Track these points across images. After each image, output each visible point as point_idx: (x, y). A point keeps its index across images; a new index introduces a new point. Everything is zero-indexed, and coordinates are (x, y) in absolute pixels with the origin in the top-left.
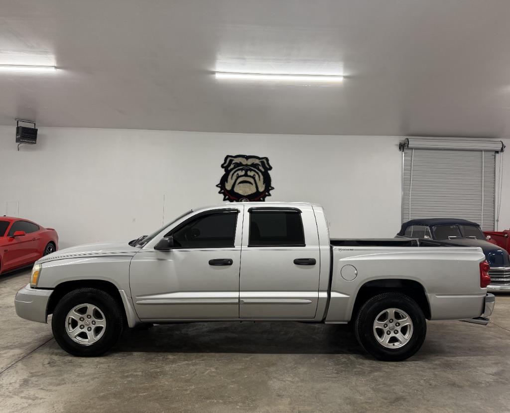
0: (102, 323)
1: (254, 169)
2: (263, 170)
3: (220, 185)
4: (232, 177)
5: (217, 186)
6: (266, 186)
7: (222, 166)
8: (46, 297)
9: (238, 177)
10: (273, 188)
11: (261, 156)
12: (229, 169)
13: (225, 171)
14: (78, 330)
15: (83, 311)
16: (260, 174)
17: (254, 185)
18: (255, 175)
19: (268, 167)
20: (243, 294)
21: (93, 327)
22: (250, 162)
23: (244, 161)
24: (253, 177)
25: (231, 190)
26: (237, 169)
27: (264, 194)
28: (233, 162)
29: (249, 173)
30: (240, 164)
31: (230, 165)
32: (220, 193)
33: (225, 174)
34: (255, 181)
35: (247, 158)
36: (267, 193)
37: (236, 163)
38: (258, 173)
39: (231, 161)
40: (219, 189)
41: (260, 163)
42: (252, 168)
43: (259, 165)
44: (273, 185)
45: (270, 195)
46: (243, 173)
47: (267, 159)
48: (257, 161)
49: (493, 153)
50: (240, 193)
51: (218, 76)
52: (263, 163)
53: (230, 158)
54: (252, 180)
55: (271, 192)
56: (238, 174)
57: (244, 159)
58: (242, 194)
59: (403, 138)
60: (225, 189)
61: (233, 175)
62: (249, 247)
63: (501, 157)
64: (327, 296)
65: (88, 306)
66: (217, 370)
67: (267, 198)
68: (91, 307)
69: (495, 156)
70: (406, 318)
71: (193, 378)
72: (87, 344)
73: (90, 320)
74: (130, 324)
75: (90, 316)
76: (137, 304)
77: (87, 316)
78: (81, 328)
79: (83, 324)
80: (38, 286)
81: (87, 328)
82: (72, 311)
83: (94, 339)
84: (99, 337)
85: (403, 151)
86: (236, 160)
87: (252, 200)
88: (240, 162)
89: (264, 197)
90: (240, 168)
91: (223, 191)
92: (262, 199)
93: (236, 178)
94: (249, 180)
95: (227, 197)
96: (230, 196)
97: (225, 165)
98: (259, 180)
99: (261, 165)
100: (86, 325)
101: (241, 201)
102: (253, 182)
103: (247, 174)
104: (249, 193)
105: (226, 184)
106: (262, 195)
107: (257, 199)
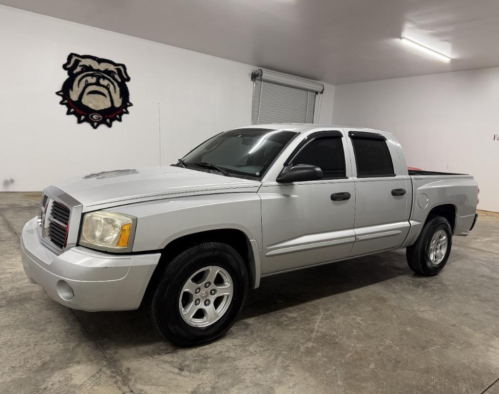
0: (227, 290)
1: (108, 77)
2: (119, 80)
3: (62, 93)
4: (79, 84)
5: (57, 93)
6: (123, 101)
7: (65, 67)
9: (87, 85)
10: (131, 105)
11: (116, 62)
12: (75, 72)
13: (69, 74)
14: (193, 308)
16: (116, 84)
17: (108, 98)
18: (109, 85)
19: (125, 77)
21: (213, 299)
22: (103, 67)
23: (95, 65)
24: (107, 88)
25: (77, 101)
26: (85, 73)
27: (120, 111)
28: (80, 64)
29: (102, 81)
30: (90, 68)
31: (76, 67)
32: (61, 103)
33: (68, 78)
34: (109, 92)
35: (100, 61)
36: (124, 110)
37: (83, 65)
38: (113, 84)
39: (77, 62)
40: (60, 99)
41: (116, 71)
42: (106, 76)
43: (113, 72)
44: (131, 100)
45: (127, 112)
46: (94, 80)
47: (124, 67)
48: (112, 68)
49: (314, 94)
50: (90, 107)
52: (119, 70)
53: (76, 58)
54: (105, 91)
56: (87, 81)
57: (95, 62)
58: (93, 108)
59: (256, 69)
60: (70, 100)
61: (80, 81)
62: (358, 177)
63: (321, 98)
64: (409, 225)
65: (211, 269)
66: (360, 317)
67: (124, 117)
68: (214, 271)
69: (315, 96)
70: (444, 237)
71: (365, 331)
72: (208, 325)
73: (209, 289)
74: (257, 284)
75: (210, 283)
76: (266, 256)
77: (206, 284)
78: (196, 304)
79: (200, 297)
80: (134, 250)
81: (204, 302)
82: (190, 280)
83: (217, 315)
84: (221, 311)
85: (254, 81)
86: (84, 62)
87: (106, 117)
88: (90, 66)
89: (121, 114)
90: (90, 73)
91: (66, 101)
92: (118, 116)
93: (84, 85)
94: (102, 91)
95: (72, 110)
96: (76, 109)
97: (69, 66)
98: (115, 92)
99: (117, 73)
100: (202, 298)
101: (92, 117)
102: (107, 94)
103: (99, 83)
104: (102, 108)
105: (71, 92)
106: (118, 113)
107: (112, 116)
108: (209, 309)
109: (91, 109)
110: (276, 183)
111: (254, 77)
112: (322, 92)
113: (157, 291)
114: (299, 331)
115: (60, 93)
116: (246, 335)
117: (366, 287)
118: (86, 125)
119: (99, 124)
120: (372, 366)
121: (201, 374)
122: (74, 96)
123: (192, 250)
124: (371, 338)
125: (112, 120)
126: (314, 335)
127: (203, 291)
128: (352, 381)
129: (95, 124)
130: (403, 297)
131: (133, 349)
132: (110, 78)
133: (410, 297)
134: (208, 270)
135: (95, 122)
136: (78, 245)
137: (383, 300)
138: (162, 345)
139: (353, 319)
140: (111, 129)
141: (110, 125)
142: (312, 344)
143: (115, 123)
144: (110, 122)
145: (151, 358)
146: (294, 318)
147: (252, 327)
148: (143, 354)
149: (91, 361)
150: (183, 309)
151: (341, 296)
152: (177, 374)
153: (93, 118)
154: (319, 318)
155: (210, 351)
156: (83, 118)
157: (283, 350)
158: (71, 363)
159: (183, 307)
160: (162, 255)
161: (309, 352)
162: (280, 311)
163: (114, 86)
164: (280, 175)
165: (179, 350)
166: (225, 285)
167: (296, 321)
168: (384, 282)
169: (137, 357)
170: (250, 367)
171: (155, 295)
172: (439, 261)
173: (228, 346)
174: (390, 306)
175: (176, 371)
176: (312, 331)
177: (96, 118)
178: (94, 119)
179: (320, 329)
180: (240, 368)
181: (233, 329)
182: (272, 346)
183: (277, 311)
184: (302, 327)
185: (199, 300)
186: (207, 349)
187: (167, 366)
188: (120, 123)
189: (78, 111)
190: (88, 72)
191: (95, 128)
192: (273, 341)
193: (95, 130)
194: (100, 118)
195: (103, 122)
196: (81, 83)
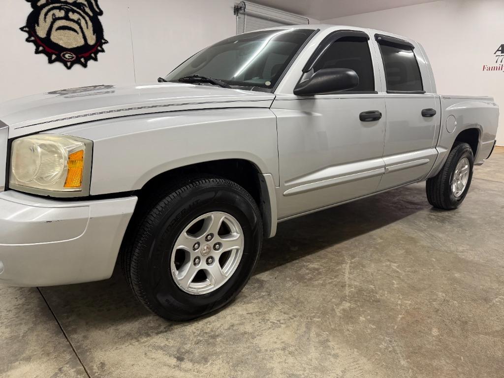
0: (235, 243)
1: (78, 10)
2: (91, 14)
3: (27, 29)
4: (45, 18)
5: (22, 29)
6: (97, 38)
9: (55, 19)
10: (106, 42)
12: (39, 4)
13: (33, 6)
16: (87, 18)
17: (81, 34)
18: (79, 19)
19: (97, 10)
20: (387, 160)
21: (217, 255)
25: (46, 38)
26: (51, 6)
27: (95, 49)
29: (71, 15)
32: (28, 40)
33: (32, 12)
34: (81, 28)
36: (99, 48)
38: (84, 18)
40: (26, 35)
41: (86, 3)
42: (75, 9)
43: (85, 5)
44: (106, 37)
45: (103, 51)
46: (62, 14)
50: (61, 45)
52: (90, 3)
54: (76, 27)
55: (104, 46)
56: (54, 15)
58: (64, 46)
59: (238, 1)
60: (37, 36)
61: (46, 14)
62: (387, 92)
64: (437, 153)
65: (213, 216)
66: (395, 263)
67: (100, 55)
68: (217, 218)
70: (467, 166)
71: (408, 282)
72: (212, 290)
73: (211, 243)
74: (273, 232)
75: (212, 235)
76: (284, 195)
77: (207, 237)
78: (195, 264)
79: (200, 255)
80: (93, 193)
81: (206, 259)
82: (184, 233)
83: (223, 276)
84: (229, 269)
85: (237, 15)
87: (80, 56)
89: (96, 52)
90: (57, 5)
91: (33, 38)
92: (93, 55)
93: (51, 20)
94: (72, 27)
95: (41, 48)
96: (46, 48)
98: (87, 28)
99: (87, 5)
100: (203, 255)
101: (64, 55)
102: (79, 31)
103: (68, 16)
104: (75, 46)
105: (37, 28)
106: (93, 51)
107: (87, 55)
108: (213, 269)
109: (62, 47)
110: (293, 96)
111: (237, 10)
113: (137, 251)
114: (328, 287)
115: (25, 29)
116: (263, 297)
117: (388, 226)
118: (58, 65)
119: (73, 64)
120: (435, 332)
121: (209, 364)
123: (186, 190)
124: (419, 290)
125: (87, 60)
126: (347, 291)
127: (204, 246)
128: (419, 359)
129: (69, 64)
130: (433, 236)
131: (111, 330)
132: (80, 11)
133: (441, 235)
134: (209, 218)
135: (69, 62)
136: (7, 188)
137: (413, 241)
138: (151, 321)
139: (386, 266)
140: (86, 69)
141: (85, 65)
142: (348, 305)
143: (91, 63)
144: (85, 61)
145: (137, 343)
146: (317, 269)
147: (267, 285)
148: (124, 337)
149: (48, 354)
150: (177, 272)
151: (364, 238)
152: (175, 367)
153: (65, 57)
154: (346, 267)
155: (218, 324)
156: (54, 57)
157: (314, 317)
158: (17, 360)
159: (178, 269)
160: (138, 198)
161: (349, 316)
162: (297, 261)
163: (86, 21)
164: (298, 85)
165: (176, 327)
166: (233, 236)
167: (320, 273)
168: (405, 219)
169: (116, 343)
170: (276, 346)
171: (135, 257)
172: (460, 193)
173: (241, 316)
174: (423, 247)
175: (173, 361)
176: (343, 286)
177: (68, 58)
178: (67, 58)
179: (352, 282)
180: (263, 349)
181: (246, 290)
182: (300, 311)
183: (294, 262)
184: (330, 281)
185: (199, 258)
186: (213, 322)
187: (159, 355)
188: (95, 62)
189: (48, 49)
190: (54, 3)
191: (69, 68)
192: (298, 304)
193: (69, 71)
194: (73, 57)
195: (78, 61)
196: (47, 17)
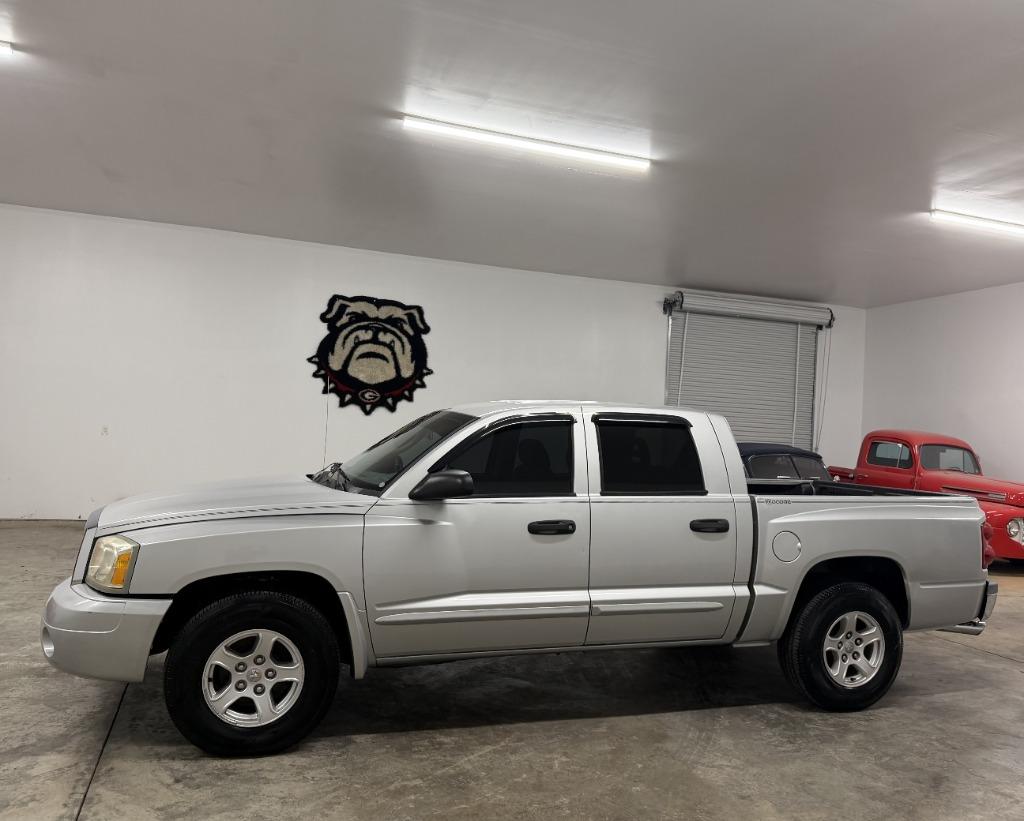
0: (294, 673)
1: (393, 329)
2: (411, 333)
3: (316, 360)
4: (344, 343)
5: (310, 360)
6: (416, 367)
7: (323, 318)
8: (154, 617)
9: (358, 343)
10: (430, 372)
11: (407, 303)
12: (339, 324)
13: (329, 328)
14: (231, 695)
15: (245, 647)
16: (405, 339)
17: (392, 363)
18: (393, 341)
19: (422, 326)
20: (597, 595)
21: (269, 684)
22: (384, 313)
23: (372, 311)
24: (390, 347)
25: (340, 370)
26: (355, 326)
27: (411, 384)
28: (348, 310)
29: (382, 337)
30: (363, 317)
31: (339, 316)
32: (315, 375)
33: (328, 336)
34: (394, 354)
35: (380, 303)
36: (418, 382)
37: (353, 313)
38: (400, 339)
39: (343, 308)
40: (314, 368)
41: (405, 318)
42: (389, 327)
43: (404, 321)
44: (430, 364)
45: (423, 386)
46: (368, 335)
47: (420, 310)
48: (399, 313)
49: (814, 329)
50: (361, 379)
51: (408, 125)
52: (411, 317)
53: (341, 301)
54: (387, 352)
55: (426, 379)
56: (357, 337)
57: (372, 306)
58: (365, 381)
59: (671, 291)
60: (328, 369)
61: (346, 337)
62: (603, 494)
63: (828, 337)
64: (748, 594)
65: (260, 634)
66: (569, 757)
67: (418, 393)
68: (267, 637)
69: (817, 334)
70: (874, 629)
71: (544, 780)
72: (257, 726)
73: (262, 668)
74: (360, 671)
75: (263, 658)
76: (376, 623)
77: (255, 659)
78: (239, 689)
79: (245, 679)
80: (131, 592)
81: (253, 687)
82: (222, 648)
83: (274, 713)
84: (284, 706)
85: (670, 314)
86: (354, 307)
87: (386, 395)
88: (364, 312)
89: (412, 390)
90: (362, 324)
91: (322, 372)
92: (407, 393)
93: (353, 345)
94: (381, 352)
95: (331, 386)
96: (339, 384)
97: (329, 316)
98: (403, 353)
99: (407, 320)
100: (252, 680)
101: (363, 395)
102: (390, 358)
103: (377, 338)
104: (382, 380)
105: (331, 358)
106: (408, 386)
107: (396, 392)
109: (362, 383)
110: (408, 500)
111: (669, 306)
112: (830, 325)
114: (425, 762)
115: (314, 360)
116: (329, 755)
118: (354, 410)
119: (374, 406)
121: (197, 790)
122: (335, 363)
125: (397, 400)
126: (442, 771)
127: (252, 669)
129: (368, 407)
130: (709, 739)
132: (396, 330)
133: (724, 741)
134: (258, 636)
135: (368, 404)
136: (84, 582)
139: (549, 758)
140: (394, 414)
141: (392, 409)
142: (419, 782)
143: (402, 404)
144: (393, 403)
145: (156, 762)
146: (443, 744)
147: (352, 747)
148: (152, 755)
149: (78, 752)
153: (364, 398)
154: (487, 749)
155: (247, 766)
156: (348, 397)
157: (358, 783)
158: (52, 750)
160: (172, 603)
161: (399, 792)
163: (402, 343)
164: (417, 487)
165: (206, 758)
166: (293, 665)
167: (438, 748)
169: (139, 758)
170: (279, 794)
172: (864, 681)
173: (281, 765)
176: (446, 766)
177: (369, 398)
178: (366, 399)
179: (466, 764)
180: (261, 794)
182: (350, 775)
184: (439, 758)
185: (244, 683)
187: (164, 774)
188: (409, 404)
189: (341, 386)
190: (360, 322)
191: (368, 413)
193: (368, 417)
194: (376, 397)
195: (382, 403)
196: (348, 340)
